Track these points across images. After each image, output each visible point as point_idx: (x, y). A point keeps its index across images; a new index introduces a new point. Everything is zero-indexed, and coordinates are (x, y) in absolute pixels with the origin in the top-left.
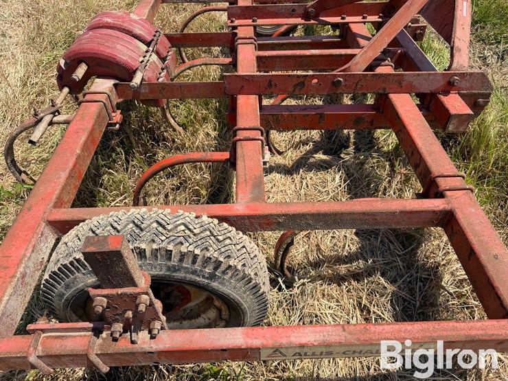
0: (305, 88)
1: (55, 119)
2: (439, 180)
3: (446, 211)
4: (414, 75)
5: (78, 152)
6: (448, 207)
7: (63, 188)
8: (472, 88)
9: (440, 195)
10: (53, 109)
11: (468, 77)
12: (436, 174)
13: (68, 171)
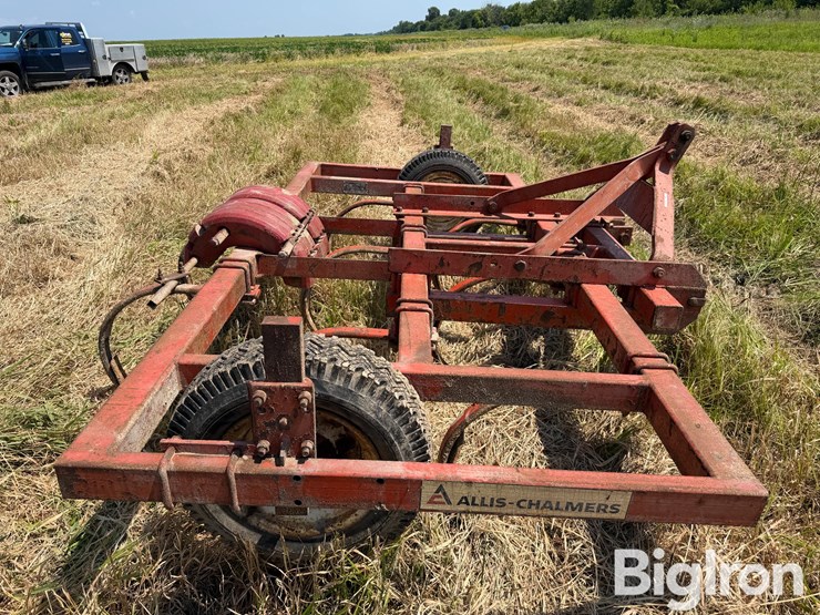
0: (482, 270)
1: (180, 287)
2: (636, 359)
3: (643, 387)
4: (611, 263)
5: (215, 309)
6: (646, 383)
7: (196, 339)
8: (681, 283)
9: (638, 372)
10: (180, 275)
11: (674, 269)
12: (633, 353)
13: (202, 324)
